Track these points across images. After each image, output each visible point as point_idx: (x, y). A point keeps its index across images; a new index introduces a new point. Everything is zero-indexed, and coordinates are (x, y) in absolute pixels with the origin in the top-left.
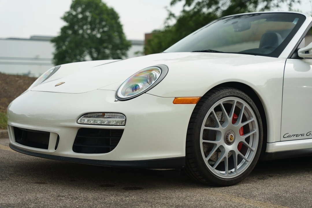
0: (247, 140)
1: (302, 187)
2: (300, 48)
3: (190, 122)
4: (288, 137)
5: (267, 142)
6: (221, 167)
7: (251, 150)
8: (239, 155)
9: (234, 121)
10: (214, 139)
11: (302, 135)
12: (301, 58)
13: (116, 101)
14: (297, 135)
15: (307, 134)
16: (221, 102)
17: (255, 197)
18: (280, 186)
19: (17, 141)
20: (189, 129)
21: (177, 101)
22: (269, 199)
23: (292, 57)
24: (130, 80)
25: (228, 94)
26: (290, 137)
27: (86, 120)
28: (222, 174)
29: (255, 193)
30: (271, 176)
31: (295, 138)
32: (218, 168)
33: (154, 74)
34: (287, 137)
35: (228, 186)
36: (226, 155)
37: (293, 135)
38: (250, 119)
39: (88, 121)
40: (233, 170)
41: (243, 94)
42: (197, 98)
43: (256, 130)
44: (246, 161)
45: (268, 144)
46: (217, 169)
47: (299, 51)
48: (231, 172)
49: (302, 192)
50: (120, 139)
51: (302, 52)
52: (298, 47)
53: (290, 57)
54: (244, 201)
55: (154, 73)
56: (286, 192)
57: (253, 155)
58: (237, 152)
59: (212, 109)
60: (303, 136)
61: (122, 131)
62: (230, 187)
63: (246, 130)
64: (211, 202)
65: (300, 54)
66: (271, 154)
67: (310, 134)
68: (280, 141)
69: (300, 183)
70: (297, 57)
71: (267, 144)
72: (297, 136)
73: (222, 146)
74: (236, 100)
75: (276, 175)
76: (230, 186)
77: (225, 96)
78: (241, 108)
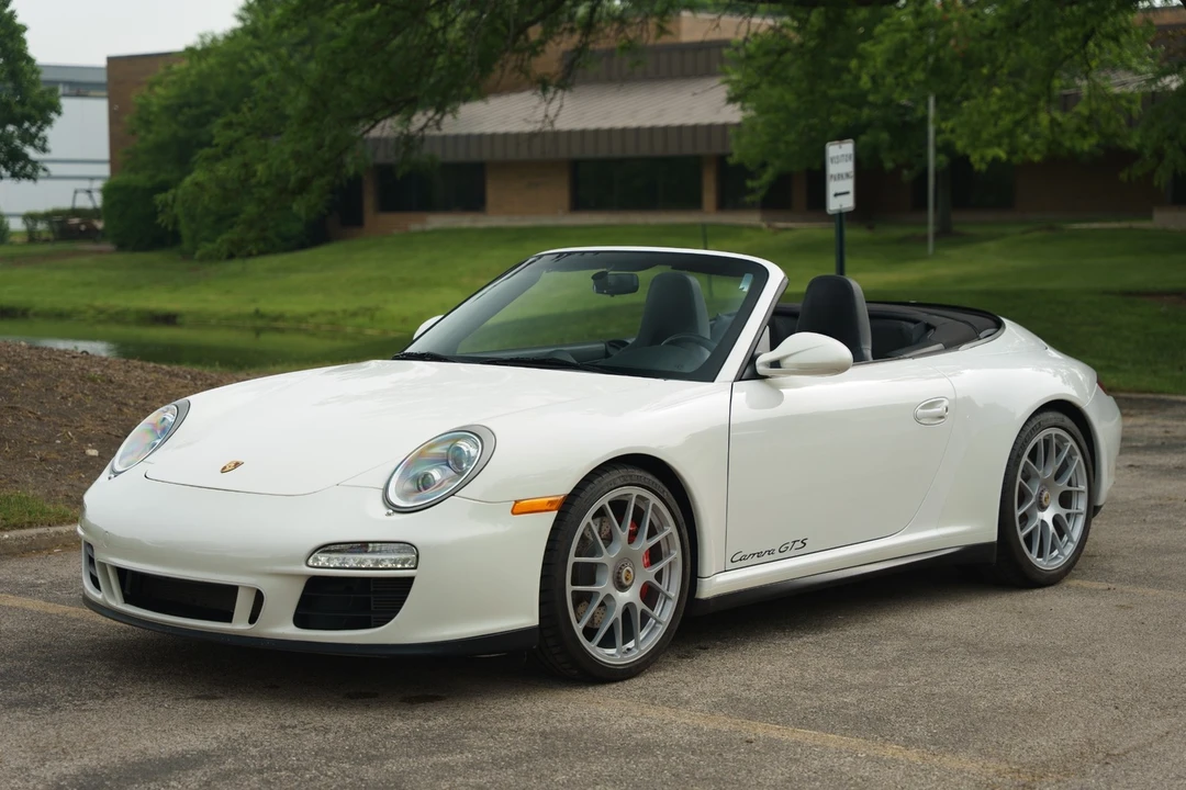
0: (659, 576)
1: (778, 673)
2: (759, 355)
3: (548, 550)
5: (699, 576)
6: (608, 641)
7: (667, 598)
8: (643, 612)
9: (633, 537)
10: (592, 582)
11: (769, 552)
12: (763, 377)
13: (389, 514)
14: (758, 553)
15: (781, 550)
16: (604, 501)
17: (687, 702)
18: (730, 674)
19: (127, 600)
20: (546, 564)
21: (519, 509)
22: (717, 706)
23: (743, 378)
24: (410, 463)
25: (619, 482)
26: (744, 559)
27: (323, 559)
28: (608, 655)
29: (685, 694)
30: (705, 649)
31: (756, 560)
32: (602, 644)
33: (465, 450)
34: (739, 560)
35: (622, 680)
36: (617, 613)
37: (750, 555)
38: (663, 530)
39: (328, 560)
40: (631, 644)
41: (650, 477)
42: (559, 498)
43: (676, 554)
44: (658, 622)
45: (700, 581)
46: (600, 645)
47: (759, 360)
48: (629, 649)
49: (780, 686)
50: (406, 598)
51: (765, 364)
52: (757, 352)
53: (739, 378)
54: (669, 714)
55: (465, 446)
56: (749, 687)
57: (670, 608)
58: (640, 606)
59: (588, 518)
60: (772, 553)
61: (410, 580)
62: (627, 682)
63: (655, 555)
64: (605, 720)
65: (761, 369)
66: (707, 601)
67: (788, 547)
68: (725, 571)
69: (770, 662)
70: (755, 376)
72: (759, 555)
73: (609, 597)
74: (635, 491)
75: (715, 646)
76: (626, 679)
77: (613, 486)
78: (643, 508)
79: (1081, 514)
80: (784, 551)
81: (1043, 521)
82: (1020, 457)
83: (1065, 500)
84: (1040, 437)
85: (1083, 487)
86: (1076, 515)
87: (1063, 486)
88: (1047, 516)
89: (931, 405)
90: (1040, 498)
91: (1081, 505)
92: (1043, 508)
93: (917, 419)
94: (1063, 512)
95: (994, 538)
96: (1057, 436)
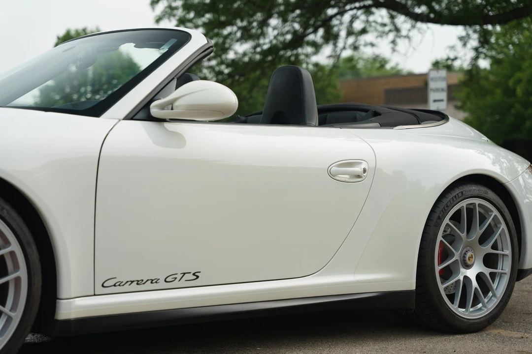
4: (115, 285)
5: (58, 296)
12: (158, 120)
14: (138, 281)
15: (167, 280)
23: (135, 118)
26: (119, 285)
37: (127, 282)
45: (59, 302)
47: (154, 104)
51: (158, 107)
53: (130, 117)
60: (156, 282)
65: (154, 110)
67: (176, 278)
68: (95, 295)
71: (57, 300)
79: (505, 274)
80: (170, 281)
81: (466, 278)
82: (441, 219)
83: (490, 261)
84: (464, 204)
85: (508, 252)
86: (501, 275)
87: (487, 249)
88: (472, 273)
89: (350, 164)
90: (464, 257)
91: (505, 267)
92: (468, 267)
93: (332, 175)
94: (487, 271)
95: (413, 287)
96: (480, 205)
